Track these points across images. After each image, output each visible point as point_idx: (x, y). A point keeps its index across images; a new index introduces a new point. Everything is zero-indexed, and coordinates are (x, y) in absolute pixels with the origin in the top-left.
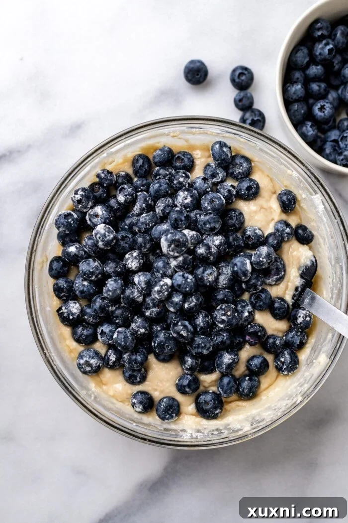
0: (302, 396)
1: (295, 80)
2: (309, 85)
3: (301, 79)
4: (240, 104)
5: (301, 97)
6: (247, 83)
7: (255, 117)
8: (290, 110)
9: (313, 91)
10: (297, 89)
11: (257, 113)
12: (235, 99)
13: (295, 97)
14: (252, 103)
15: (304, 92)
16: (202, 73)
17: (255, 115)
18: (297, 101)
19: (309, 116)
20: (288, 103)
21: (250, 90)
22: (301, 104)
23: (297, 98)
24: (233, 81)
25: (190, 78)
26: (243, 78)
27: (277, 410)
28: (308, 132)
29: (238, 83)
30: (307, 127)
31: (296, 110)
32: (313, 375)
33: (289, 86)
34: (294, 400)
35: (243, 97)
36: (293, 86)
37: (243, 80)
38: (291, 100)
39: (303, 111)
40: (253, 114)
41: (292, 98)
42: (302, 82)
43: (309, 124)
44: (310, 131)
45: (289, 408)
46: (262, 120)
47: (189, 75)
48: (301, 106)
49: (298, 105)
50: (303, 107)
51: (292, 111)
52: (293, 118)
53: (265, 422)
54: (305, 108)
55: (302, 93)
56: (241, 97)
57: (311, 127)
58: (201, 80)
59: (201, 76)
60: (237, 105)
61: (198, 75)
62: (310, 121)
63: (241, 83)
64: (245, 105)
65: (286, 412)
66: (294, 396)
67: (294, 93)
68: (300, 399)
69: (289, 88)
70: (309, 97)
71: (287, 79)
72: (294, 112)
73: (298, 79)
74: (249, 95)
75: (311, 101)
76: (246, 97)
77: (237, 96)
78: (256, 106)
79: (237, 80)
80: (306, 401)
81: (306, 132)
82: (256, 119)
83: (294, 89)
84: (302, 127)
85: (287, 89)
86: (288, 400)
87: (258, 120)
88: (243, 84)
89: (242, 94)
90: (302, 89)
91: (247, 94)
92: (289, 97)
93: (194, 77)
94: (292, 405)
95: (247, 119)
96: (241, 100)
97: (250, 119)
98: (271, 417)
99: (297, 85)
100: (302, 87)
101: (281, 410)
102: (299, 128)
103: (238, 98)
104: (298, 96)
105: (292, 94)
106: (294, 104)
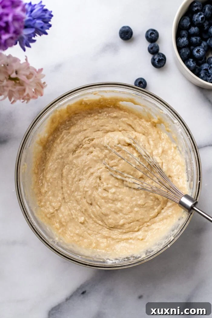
0: (174, 236)
1: (183, 35)
2: (191, 38)
3: (186, 35)
4: (151, 50)
5: (187, 45)
6: (155, 38)
7: (160, 57)
8: (180, 53)
9: (193, 42)
10: (184, 40)
11: (161, 55)
12: (148, 48)
13: (183, 45)
14: (158, 50)
15: (188, 42)
16: (129, 33)
17: (160, 56)
18: (184, 47)
19: (191, 56)
20: (179, 48)
21: (156, 43)
22: (186, 49)
23: (184, 45)
24: (147, 37)
25: (123, 36)
26: (153, 35)
27: (160, 245)
28: (191, 65)
29: (150, 38)
30: (190, 62)
31: (184, 53)
32: (179, 224)
33: (179, 39)
34: (170, 239)
35: (153, 46)
36: (182, 39)
37: (153, 37)
38: (181, 47)
39: (187, 53)
40: (159, 56)
41: (181, 46)
42: (187, 36)
43: (191, 60)
44: (192, 64)
45: (166, 244)
46: (164, 59)
47: (122, 35)
48: (186, 50)
49: (185, 50)
50: (187, 51)
51: (182, 53)
52: (182, 57)
53: (153, 252)
54: (189, 51)
56: (152, 46)
57: (192, 62)
58: (129, 37)
59: (129, 35)
60: (149, 51)
61: (127, 34)
62: (191, 58)
63: (152, 39)
64: (154, 51)
65: (165, 246)
66: (169, 236)
67: (183, 43)
68: (172, 238)
69: (180, 40)
70: (191, 45)
71: (178, 35)
72: (183, 54)
73: (184, 35)
74: (156, 45)
75: (192, 47)
76: (155, 46)
77: (149, 46)
78: (161, 51)
79: (149, 37)
81: (190, 65)
82: (161, 58)
83: (182, 40)
84: (188, 62)
85: (178, 41)
86: (166, 239)
87: (162, 59)
88: (153, 39)
89: (153, 45)
90: (187, 40)
91: (155, 45)
92: (180, 45)
93: (125, 36)
94: (168, 242)
95: (156, 59)
96: (152, 48)
97: (158, 58)
98: (157, 249)
99: (184, 38)
100: (187, 39)
101: (162, 245)
102: (185, 62)
103: (150, 47)
104: (185, 44)
105: (181, 43)
106: (182, 49)
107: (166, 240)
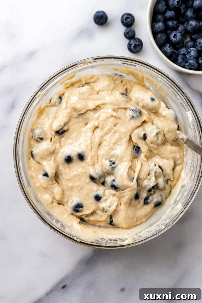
0: (165, 226)
1: (158, 20)
2: (167, 23)
3: (162, 19)
4: (127, 35)
5: (162, 30)
6: (131, 22)
7: (136, 43)
8: (157, 38)
9: (169, 26)
10: (160, 25)
11: (137, 40)
12: (124, 33)
13: (159, 30)
14: (134, 35)
15: (164, 27)
16: (104, 19)
17: (136, 42)
18: (160, 32)
19: (168, 40)
20: (155, 34)
21: (132, 27)
22: (162, 34)
23: (160, 31)
24: (122, 22)
25: (97, 21)
26: (128, 20)
27: (149, 232)
28: (167, 50)
29: (126, 23)
30: (167, 47)
31: (160, 38)
32: (173, 215)
33: (155, 24)
34: (160, 228)
35: (129, 31)
36: (157, 24)
37: (128, 21)
39: (164, 38)
40: (135, 41)
41: (157, 31)
42: (163, 21)
43: (168, 45)
44: (169, 50)
45: (156, 232)
46: (141, 44)
47: (96, 20)
48: (162, 35)
49: (161, 35)
50: (163, 36)
51: (158, 38)
52: (158, 42)
53: (141, 238)
54: (165, 36)
55: (162, 27)
56: (127, 31)
57: (169, 47)
58: (104, 22)
59: (103, 20)
60: (125, 36)
61: (102, 19)
62: (168, 43)
63: (127, 23)
64: (130, 36)
65: (154, 234)
66: (160, 225)
67: (158, 28)
68: (163, 227)
69: (155, 25)
70: (167, 30)
71: (154, 20)
72: (159, 39)
73: (160, 19)
74: (132, 30)
75: (169, 32)
76: (130, 31)
77: (125, 31)
78: (137, 36)
79: (125, 22)
80: (167, 229)
81: (166, 50)
82: (137, 44)
83: (158, 25)
84: (164, 47)
85: (154, 26)
87: (138, 44)
88: (129, 23)
89: (128, 30)
90: (163, 25)
91: (131, 29)
92: (155, 30)
93: (99, 21)
94: (158, 231)
95: (132, 44)
96: (127, 33)
97: (134, 44)
98: (146, 235)
99: (160, 23)
100: (163, 24)
101: (152, 232)
102: (162, 48)
103: (126, 32)
104: (160, 29)
105: (157, 28)
106: (158, 34)
107: (157, 228)
